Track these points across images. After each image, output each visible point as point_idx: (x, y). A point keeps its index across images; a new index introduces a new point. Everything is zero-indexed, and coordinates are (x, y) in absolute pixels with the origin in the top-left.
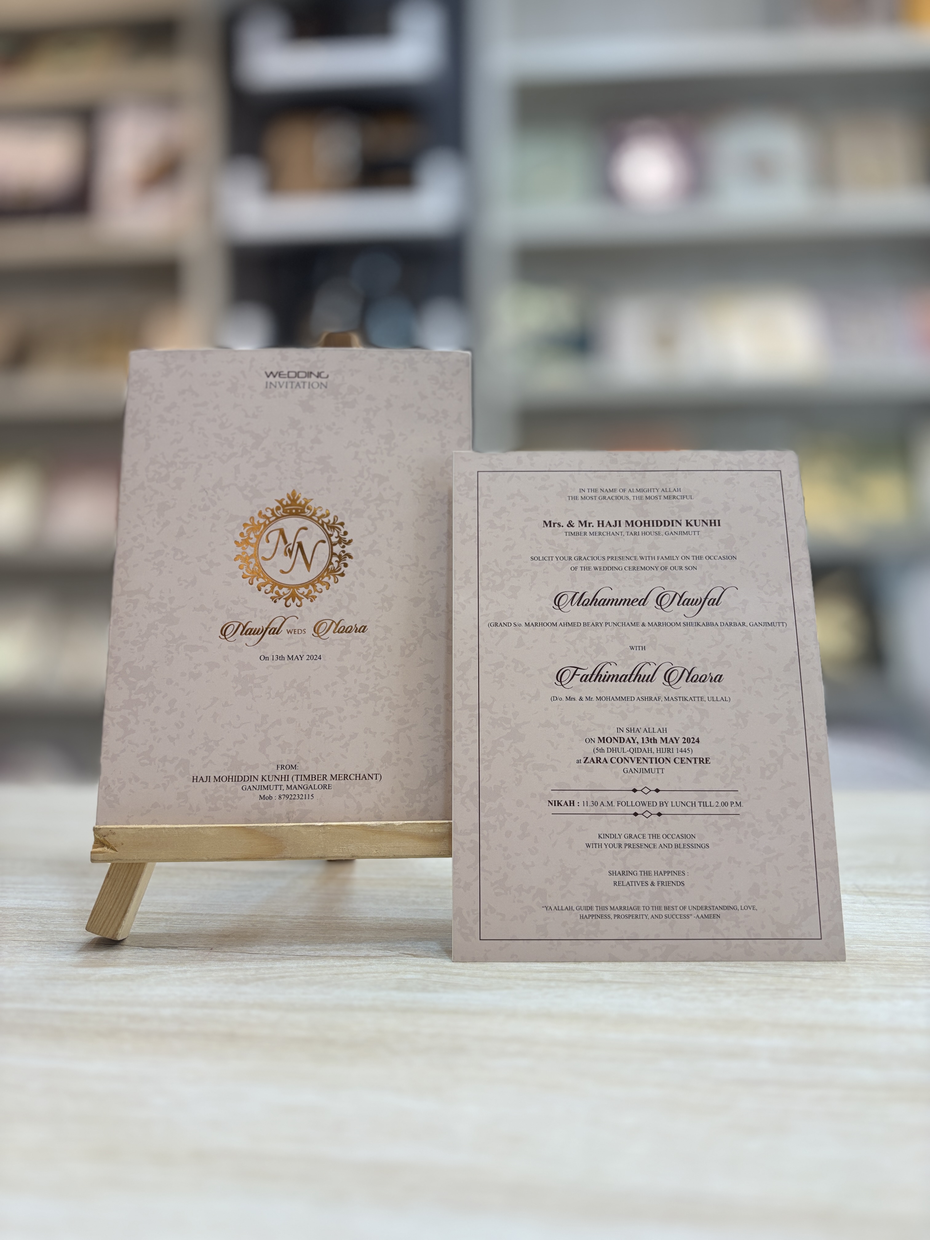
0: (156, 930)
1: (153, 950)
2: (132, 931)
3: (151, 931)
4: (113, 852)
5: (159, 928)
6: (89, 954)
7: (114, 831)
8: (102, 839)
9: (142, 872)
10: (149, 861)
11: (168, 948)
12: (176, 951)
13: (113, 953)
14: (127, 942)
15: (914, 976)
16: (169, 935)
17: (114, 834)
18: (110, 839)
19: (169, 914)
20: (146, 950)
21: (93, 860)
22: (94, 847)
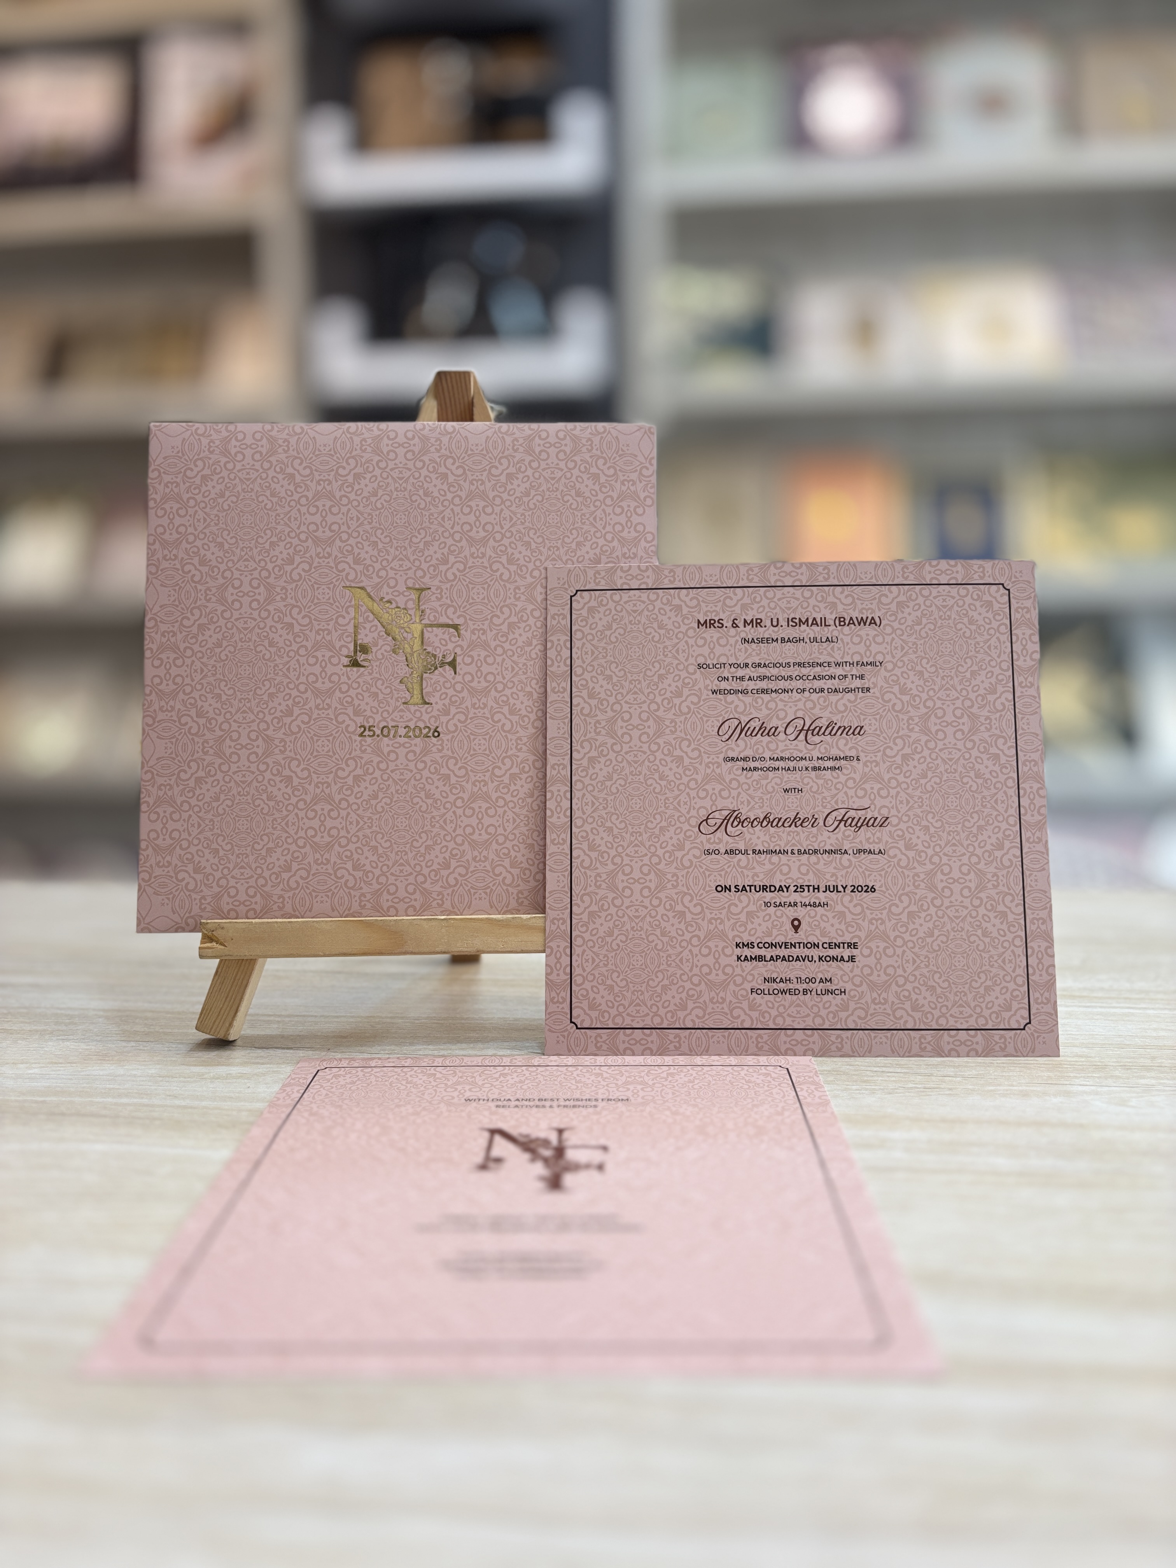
0: (268, 1032)
1: (268, 1051)
2: (243, 1032)
3: (263, 1033)
4: (222, 947)
5: (273, 1030)
6: (200, 1054)
7: (225, 925)
8: (210, 934)
9: (253, 970)
10: (261, 957)
11: (283, 1048)
12: (291, 1051)
13: (225, 1054)
14: (239, 1043)
15: (1072, 1075)
16: (283, 1037)
17: (223, 928)
18: (218, 934)
19: (280, 1016)
20: (259, 1051)
21: (201, 957)
22: (202, 943)
